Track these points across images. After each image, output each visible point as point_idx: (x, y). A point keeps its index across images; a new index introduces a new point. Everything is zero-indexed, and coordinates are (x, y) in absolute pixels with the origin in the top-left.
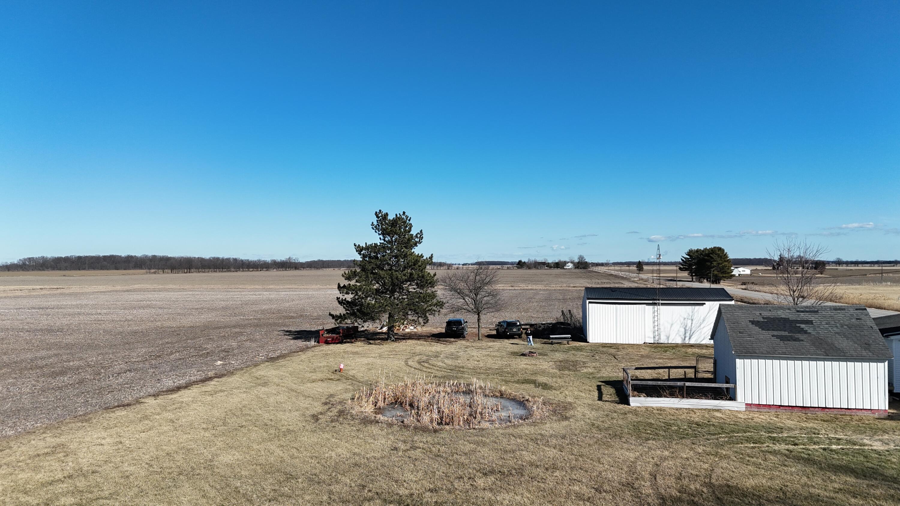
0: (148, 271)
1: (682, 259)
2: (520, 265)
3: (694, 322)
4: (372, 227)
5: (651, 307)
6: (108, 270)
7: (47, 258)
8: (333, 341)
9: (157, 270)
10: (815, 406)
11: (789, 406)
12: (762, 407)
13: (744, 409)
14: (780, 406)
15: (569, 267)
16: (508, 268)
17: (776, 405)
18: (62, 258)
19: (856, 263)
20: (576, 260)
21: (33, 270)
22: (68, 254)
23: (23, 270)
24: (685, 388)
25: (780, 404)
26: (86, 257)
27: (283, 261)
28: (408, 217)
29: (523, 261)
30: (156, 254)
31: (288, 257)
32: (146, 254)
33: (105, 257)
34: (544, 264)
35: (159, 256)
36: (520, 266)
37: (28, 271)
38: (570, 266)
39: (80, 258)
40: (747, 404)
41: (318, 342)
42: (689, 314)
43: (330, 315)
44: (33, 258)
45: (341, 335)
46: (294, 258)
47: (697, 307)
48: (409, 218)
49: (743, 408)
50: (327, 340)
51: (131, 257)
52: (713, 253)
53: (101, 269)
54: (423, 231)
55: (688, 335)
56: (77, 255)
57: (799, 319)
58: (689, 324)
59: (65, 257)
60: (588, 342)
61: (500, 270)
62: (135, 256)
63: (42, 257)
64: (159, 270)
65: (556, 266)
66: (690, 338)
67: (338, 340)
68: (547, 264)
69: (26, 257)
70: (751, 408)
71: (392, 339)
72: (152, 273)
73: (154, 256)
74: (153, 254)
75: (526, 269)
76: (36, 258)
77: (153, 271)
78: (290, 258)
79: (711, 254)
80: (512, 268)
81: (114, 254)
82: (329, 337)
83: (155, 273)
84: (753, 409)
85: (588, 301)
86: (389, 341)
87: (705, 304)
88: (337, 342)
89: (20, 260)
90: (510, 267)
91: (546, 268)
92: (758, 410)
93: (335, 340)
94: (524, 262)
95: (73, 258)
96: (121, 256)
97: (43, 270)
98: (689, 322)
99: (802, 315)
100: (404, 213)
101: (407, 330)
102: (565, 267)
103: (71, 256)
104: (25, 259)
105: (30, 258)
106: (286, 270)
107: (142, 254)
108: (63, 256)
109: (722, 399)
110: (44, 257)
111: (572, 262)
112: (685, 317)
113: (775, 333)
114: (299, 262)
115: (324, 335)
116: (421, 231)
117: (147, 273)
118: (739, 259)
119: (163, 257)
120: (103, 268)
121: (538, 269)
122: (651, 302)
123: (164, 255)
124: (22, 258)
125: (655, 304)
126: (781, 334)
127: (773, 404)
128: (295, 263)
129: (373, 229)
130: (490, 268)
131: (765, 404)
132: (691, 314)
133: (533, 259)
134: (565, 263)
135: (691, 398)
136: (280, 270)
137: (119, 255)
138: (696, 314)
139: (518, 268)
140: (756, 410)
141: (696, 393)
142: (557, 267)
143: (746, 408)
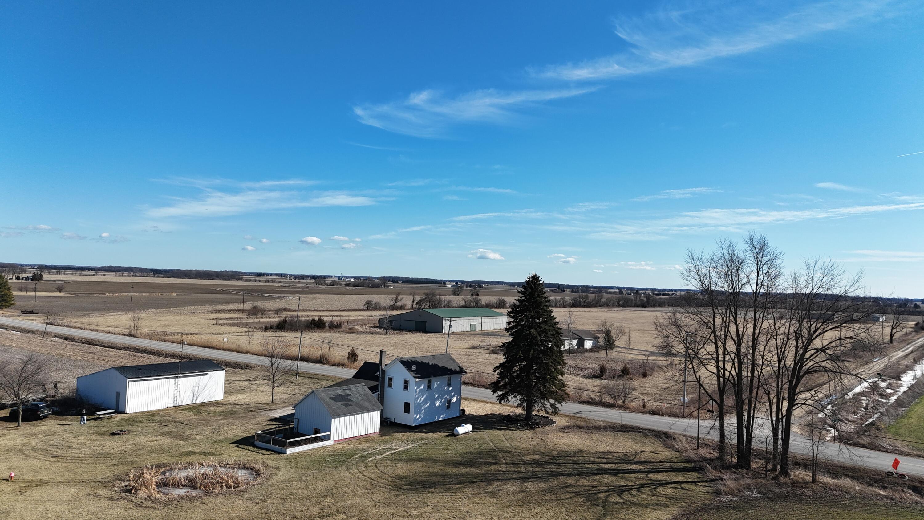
3: (199, 388)
5: (173, 380)
42: (196, 383)
47: (202, 377)
55: (195, 398)
58: (196, 390)
60: (126, 413)
66: (196, 400)
85: (128, 380)
87: (208, 374)
98: (197, 388)
112: (194, 385)
122: (174, 376)
125: (177, 377)
132: (198, 383)
138: (201, 383)
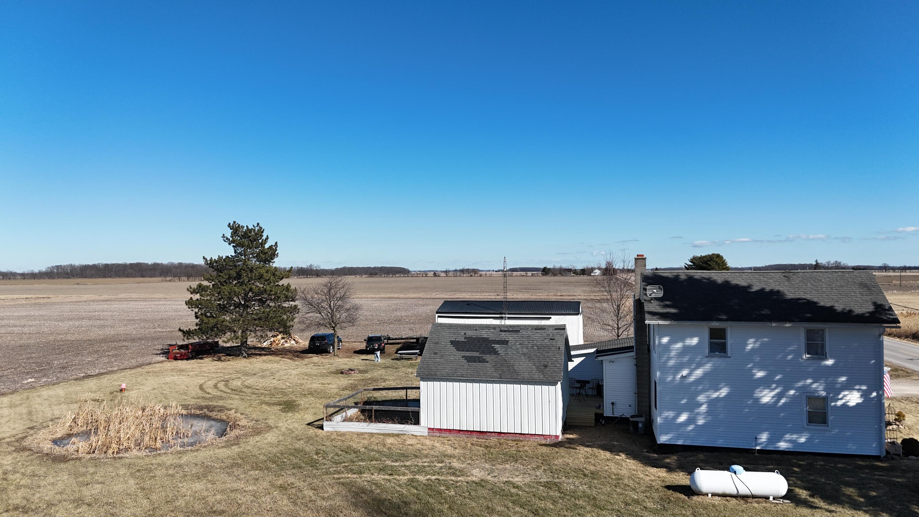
0: (164, 278)
1: (685, 266)
2: (545, 271)
4: (223, 239)
6: (134, 277)
7: (74, 266)
8: (182, 358)
9: (172, 278)
10: (490, 431)
11: (467, 431)
12: (443, 432)
13: (426, 434)
14: (460, 431)
15: (596, 274)
16: (532, 275)
17: (455, 430)
18: (90, 265)
19: (904, 269)
20: (604, 266)
21: (58, 278)
22: (96, 263)
23: (49, 278)
24: (373, 412)
25: (459, 429)
26: (113, 265)
27: (304, 268)
28: (262, 228)
29: (548, 267)
30: (182, 262)
31: (309, 265)
32: (172, 262)
33: (131, 264)
34: (569, 270)
35: (185, 263)
36: (544, 273)
37: (54, 278)
38: (597, 272)
39: (107, 265)
40: (429, 429)
41: (168, 359)
43: (180, 330)
44: (61, 266)
45: (190, 351)
46: (315, 266)
48: (262, 230)
49: (425, 432)
50: (175, 356)
51: (158, 264)
52: (711, 260)
53: (128, 277)
54: (278, 244)
56: (105, 262)
57: (498, 339)
59: (92, 265)
61: (524, 277)
62: (162, 263)
63: (70, 264)
64: (176, 278)
65: (581, 273)
67: (186, 356)
68: (574, 271)
69: (54, 265)
70: (434, 433)
71: (244, 355)
72: (168, 281)
73: (180, 264)
74: (179, 262)
75: (551, 276)
76: (64, 266)
77: (168, 279)
78: (311, 265)
79: (709, 261)
80: (537, 275)
81: (141, 262)
82: (178, 353)
83: (170, 281)
84: (435, 434)
85: (437, 315)
86: (240, 357)
87: (550, 318)
88: (185, 358)
89: (48, 268)
90: (534, 274)
91: (573, 274)
92: (440, 435)
93: (184, 356)
94: (549, 269)
95: (100, 266)
96: (148, 263)
97: (69, 278)
99: (503, 335)
100: (258, 224)
101: (286, 345)
102: (592, 274)
103: (98, 264)
104: (53, 267)
105: (58, 267)
106: (307, 277)
107: (168, 262)
108: (91, 264)
109: (407, 423)
110: (72, 265)
111: (599, 269)
113: (468, 354)
114: (321, 269)
115: (174, 351)
116: (276, 243)
117: (162, 281)
118: (783, 265)
119: (189, 264)
120: (128, 276)
121: (563, 275)
122: (498, 316)
123: (190, 262)
124: (50, 265)
125: (502, 318)
126: (472, 355)
127: (452, 428)
128: (316, 270)
129: (225, 241)
130: (513, 275)
131: (446, 428)
133: (558, 266)
134: (592, 269)
135: (379, 422)
136: (301, 278)
137: (146, 262)
139: (543, 275)
140: (438, 435)
141: (383, 416)
142: (584, 274)
143: (428, 432)
